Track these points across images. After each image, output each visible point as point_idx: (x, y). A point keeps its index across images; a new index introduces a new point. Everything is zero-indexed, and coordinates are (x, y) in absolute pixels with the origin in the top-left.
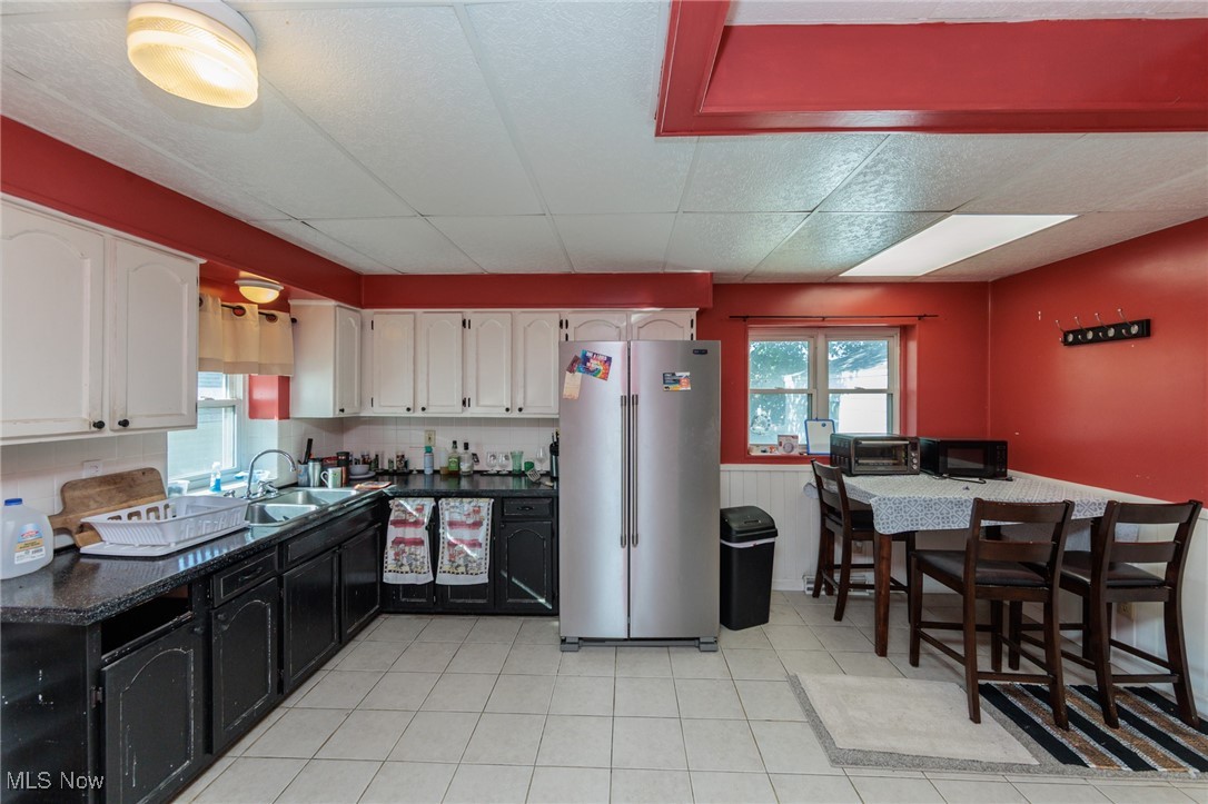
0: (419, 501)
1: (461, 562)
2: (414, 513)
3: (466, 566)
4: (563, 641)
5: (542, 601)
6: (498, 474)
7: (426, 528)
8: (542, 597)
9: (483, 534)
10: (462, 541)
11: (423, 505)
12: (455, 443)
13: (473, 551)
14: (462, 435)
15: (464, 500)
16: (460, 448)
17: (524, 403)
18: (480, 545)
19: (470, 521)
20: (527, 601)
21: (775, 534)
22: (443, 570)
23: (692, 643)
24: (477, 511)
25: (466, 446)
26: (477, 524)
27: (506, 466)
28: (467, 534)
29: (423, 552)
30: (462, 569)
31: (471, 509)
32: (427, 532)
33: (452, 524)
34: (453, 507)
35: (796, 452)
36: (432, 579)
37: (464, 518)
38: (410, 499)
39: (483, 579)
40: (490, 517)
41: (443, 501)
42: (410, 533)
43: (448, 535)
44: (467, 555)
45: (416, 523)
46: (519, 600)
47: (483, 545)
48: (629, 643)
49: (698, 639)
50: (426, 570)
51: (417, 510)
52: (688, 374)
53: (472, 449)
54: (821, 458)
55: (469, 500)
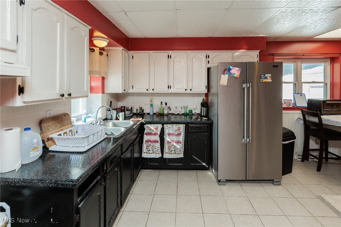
0: (156, 125)
1: (173, 149)
2: (154, 130)
3: (175, 151)
4: (219, 181)
5: (204, 164)
6: (178, 114)
7: (159, 136)
8: (204, 163)
9: (181, 138)
10: (173, 141)
11: (158, 127)
12: (162, 103)
13: (178, 145)
14: (164, 99)
15: (174, 125)
16: (164, 105)
17: (192, 87)
18: (180, 143)
19: (176, 133)
20: (198, 164)
21: (295, 138)
22: (166, 152)
23: (270, 182)
24: (179, 129)
25: (166, 104)
26: (179, 135)
27: (182, 111)
28: (175, 138)
29: (158, 145)
30: (173, 152)
31: (177, 129)
32: (159, 137)
33: (169, 134)
34: (169, 128)
35: (291, 106)
36: (161, 156)
37: (174, 132)
38: (152, 125)
39: (182, 156)
40: (184, 131)
41: (165, 125)
42: (153, 138)
43: (167, 139)
44: (175, 146)
45: (155, 134)
46: (195, 164)
47: (182, 143)
48: (246, 182)
49: (273, 180)
50: (159, 153)
51: (155, 129)
52: (270, 75)
53: (168, 105)
54: (304, 108)
55: (176, 125)
